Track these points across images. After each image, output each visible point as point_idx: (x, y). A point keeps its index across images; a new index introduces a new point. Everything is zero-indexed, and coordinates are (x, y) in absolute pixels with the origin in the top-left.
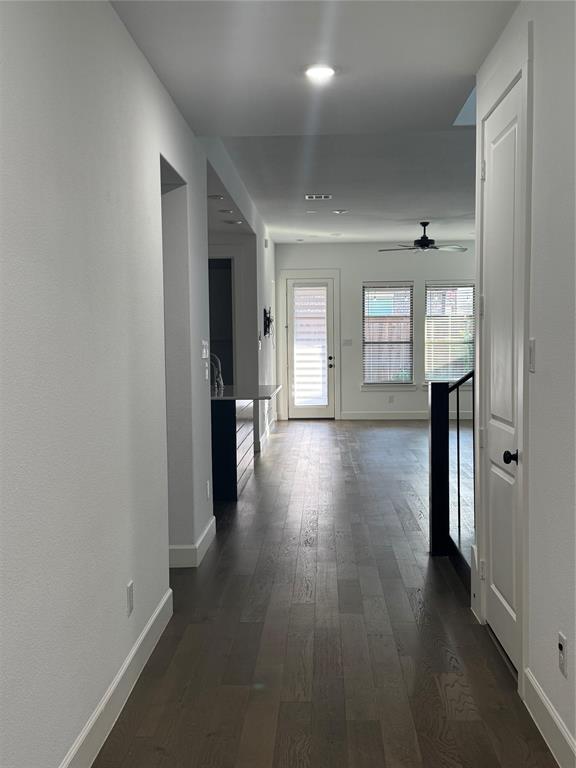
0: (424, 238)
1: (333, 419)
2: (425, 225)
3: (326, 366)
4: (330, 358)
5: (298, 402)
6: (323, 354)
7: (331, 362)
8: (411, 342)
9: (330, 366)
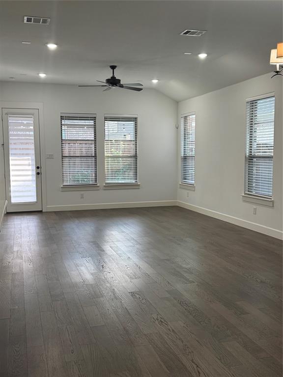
0: (113, 78)
1: (41, 212)
2: (113, 67)
3: (35, 173)
4: (38, 168)
5: (14, 200)
6: (32, 165)
7: (39, 171)
8: (95, 156)
9: (38, 174)
